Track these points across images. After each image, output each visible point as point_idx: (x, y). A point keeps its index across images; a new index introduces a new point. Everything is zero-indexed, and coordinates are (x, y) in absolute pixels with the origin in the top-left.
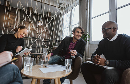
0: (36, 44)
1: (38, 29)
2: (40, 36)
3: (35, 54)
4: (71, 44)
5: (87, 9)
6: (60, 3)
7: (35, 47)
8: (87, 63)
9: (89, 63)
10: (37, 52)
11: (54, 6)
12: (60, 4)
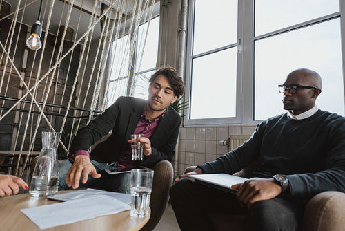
0: (16, 122)
1: (23, 74)
2: (32, 92)
3: (11, 156)
4: (140, 124)
5: (180, 32)
6: (103, 4)
7: (12, 130)
8: (191, 181)
9: (196, 180)
10: (18, 149)
11: (83, 10)
12: (104, 7)
